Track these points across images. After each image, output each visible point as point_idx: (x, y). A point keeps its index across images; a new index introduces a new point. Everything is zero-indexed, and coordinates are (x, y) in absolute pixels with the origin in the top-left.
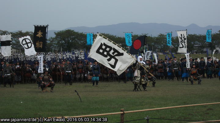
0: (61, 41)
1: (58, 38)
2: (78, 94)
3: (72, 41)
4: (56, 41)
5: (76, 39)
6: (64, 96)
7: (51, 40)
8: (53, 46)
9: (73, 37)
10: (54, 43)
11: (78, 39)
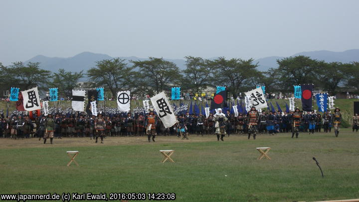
0: (288, 74)
1: (284, 69)
2: (317, 163)
3: (306, 75)
4: (280, 75)
5: (313, 72)
6: (294, 167)
7: (272, 73)
8: (274, 82)
9: (308, 67)
10: (276, 78)
11: (316, 72)
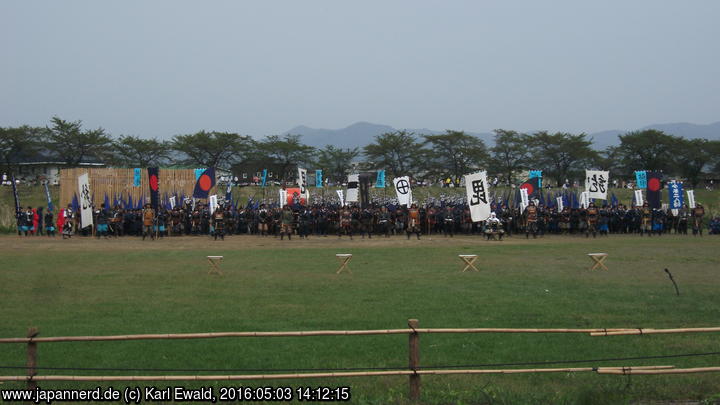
0: (633, 154)
1: (627, 148)
2: (671, 277)
3: (657, 156)
4: (622, 155)
5: (668, 153)
6: (639, 280)
7: (611, 152)
9: (661, 145)
11: (672, 152)
